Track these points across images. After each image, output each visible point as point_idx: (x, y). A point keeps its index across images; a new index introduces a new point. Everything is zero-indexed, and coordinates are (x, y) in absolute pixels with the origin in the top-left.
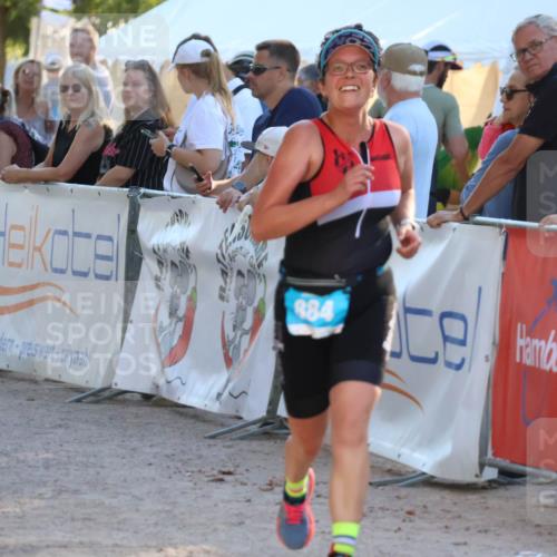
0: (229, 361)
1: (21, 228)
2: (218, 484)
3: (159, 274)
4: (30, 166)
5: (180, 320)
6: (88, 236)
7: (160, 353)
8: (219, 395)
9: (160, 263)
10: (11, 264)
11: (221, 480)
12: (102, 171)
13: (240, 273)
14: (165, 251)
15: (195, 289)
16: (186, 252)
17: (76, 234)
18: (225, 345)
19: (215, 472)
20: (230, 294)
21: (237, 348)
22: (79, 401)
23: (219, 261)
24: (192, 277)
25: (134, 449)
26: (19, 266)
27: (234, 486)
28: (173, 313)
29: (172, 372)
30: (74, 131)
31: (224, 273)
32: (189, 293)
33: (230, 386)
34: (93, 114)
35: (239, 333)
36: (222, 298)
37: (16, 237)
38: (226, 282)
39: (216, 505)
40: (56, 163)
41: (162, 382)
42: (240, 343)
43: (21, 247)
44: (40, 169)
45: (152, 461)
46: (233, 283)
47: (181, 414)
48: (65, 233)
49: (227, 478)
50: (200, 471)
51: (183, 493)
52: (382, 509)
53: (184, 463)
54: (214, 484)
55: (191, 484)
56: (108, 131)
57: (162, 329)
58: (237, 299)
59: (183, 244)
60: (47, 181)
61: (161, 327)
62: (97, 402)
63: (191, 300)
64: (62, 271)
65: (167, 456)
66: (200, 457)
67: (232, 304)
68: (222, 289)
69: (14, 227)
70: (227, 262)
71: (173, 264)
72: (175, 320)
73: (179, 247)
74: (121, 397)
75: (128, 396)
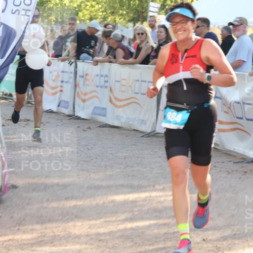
1: (125, 79)
4: (128, 59)
6: (145, 81)
10: (122, 91)
12: (150, 60)
17: (142, 81)
22: (142, 136)
25: (156, 152)
26: (124, 92)
30: (142, 48)
34: (148, 42)
37: (124, 82)
40: (136, 58)
43: (125, 86)
44: (131, 60)
45: (161, 156)
48: (138, 81)
52: (237, 171)
56: (152, 47)
60: (133, 64)
62: (149, 137)
64: (137, 93)
69: (123, 79)
74: (157, 135)
75: (160, 135)
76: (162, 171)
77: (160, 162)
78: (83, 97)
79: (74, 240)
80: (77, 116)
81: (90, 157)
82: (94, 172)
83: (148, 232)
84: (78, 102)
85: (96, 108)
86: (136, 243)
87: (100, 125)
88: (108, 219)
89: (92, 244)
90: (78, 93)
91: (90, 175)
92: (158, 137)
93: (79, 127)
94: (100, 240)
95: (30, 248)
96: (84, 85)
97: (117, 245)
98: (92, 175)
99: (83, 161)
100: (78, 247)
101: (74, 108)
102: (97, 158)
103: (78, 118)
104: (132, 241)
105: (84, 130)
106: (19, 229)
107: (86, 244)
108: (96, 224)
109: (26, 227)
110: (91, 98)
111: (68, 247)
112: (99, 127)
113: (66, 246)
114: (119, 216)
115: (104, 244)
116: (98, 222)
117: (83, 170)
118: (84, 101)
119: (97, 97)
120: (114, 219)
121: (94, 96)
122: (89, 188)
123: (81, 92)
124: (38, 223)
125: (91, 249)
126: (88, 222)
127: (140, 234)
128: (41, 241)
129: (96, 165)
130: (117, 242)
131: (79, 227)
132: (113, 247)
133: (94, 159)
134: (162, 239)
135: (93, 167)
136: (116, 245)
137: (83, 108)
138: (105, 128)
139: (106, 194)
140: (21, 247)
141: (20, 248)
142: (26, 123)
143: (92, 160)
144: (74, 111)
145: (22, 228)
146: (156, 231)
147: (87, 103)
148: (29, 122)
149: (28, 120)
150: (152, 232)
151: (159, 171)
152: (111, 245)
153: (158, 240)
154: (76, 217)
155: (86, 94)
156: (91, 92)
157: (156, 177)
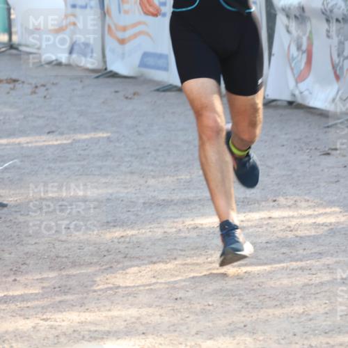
0: (338, 77)
2: (326, 157)
3: (288, 24)
5: (303, 52)
7: (294, 75)
8: (334, 100)
9: (288, 16)
11: (328, 154)
13: (337, 20)
14: (289, 9)
15: (311, 32)
16: (303, 9)
18: (334, 67)
19: (327, 149)
20: (333, 33)
21: (342, 68)
23: (323, 13)
24: (308, 24)
25: (274, 136)
27: (337, 157)
28: (299, 48)
29: (302, 86)
31: (328, 21)
32: (308, 34)
33: (340, 93)
35: (342, 59)
36: (328, 36)
38: (330, 27)
39: (322, 170)
41: (297, 93)
42: (343, 65)
45: (285, 143)
46: (334, 27)
47: (312, 113)
49: (334, 152)
50: (316, 149)
51: (302, 163)
53: (307, 144)
54: (323, 157)
55: (308, 158)
57: (293, 59)
58: (338, 36)
59: (299, 3)
61: (293, 57)
63: (310, 39)
65: (295, 140)
66: (318, 140)
67: (335, 40)
68: (328, 31)
70: (328, 13)
71: (296, 17)
72: (301, 53)
73: (297, 6)
74: (274, 103)
75: (279, 103)
76: (290, 173)
77: (283, 155)
78: (120, 35)
79: (125, 299)
80: (111, 71)
81: (144, 148)
82: (153, 177)
83: (271, 283)
84: (111, 43)
85: (145, 55)
86: (247, 304)
87: (157, 87)
88: (189, 261)
89: (160, 307)
90: (109, 27)
91: (146, 182)
92: (277, 107)
93: (116, 92)
94: (176, 299)
95: (40, 315)
96: (120, 12)
97: (211, 308)
98: (152, 182)
99: (132, 156)
100: (133, 312)
101: (104, 56)
102: (157, 150)
103: (114, 75)
104: (240, 300)
105: (127, 98)
106: (15, 280)
107: (150, 306)
108: (166, 270)
109: (29, 277)
110: (135, 36)
111: (115, 313)
112: (158, 90)
113: (109, 310)
114: (211, 255)
115: (185, 305)
116: (169, 266)
117: (132, 173)
118: (122, 42)
119: (147, 34)
120: (200, 260)
121: (140, 33)
122: (148, 205)
123: (116, 25)
124: (51, 269)
125: (161, 315)
126: (151, 266)
127: (255, 287)
128: (60, 302)
129: (157, 162)
130: (210, 303)
131: (132, 277)
132: (203, 311)
133: (153, 153)
134: (298, 296)
135: (151, 168)
136: (208, 308)
137: (123, 56)
138: (169, 94)
139: (181, 216)
140: (23, 313)
141: (20, 316)
142: (11, 86)
143: (148, 153)
144: (105, 62)
145: (21, 278)
146: (285, 282)
147: (128, 46)
148: (17, 84)
149: (15, 81)
150: (278, 283)
151: (284, 173)
152: (198, 308)
153: (291, 297)
154: (125, 257)
155: (124, 29)
156: (135, 25)
157: (279, 184)
